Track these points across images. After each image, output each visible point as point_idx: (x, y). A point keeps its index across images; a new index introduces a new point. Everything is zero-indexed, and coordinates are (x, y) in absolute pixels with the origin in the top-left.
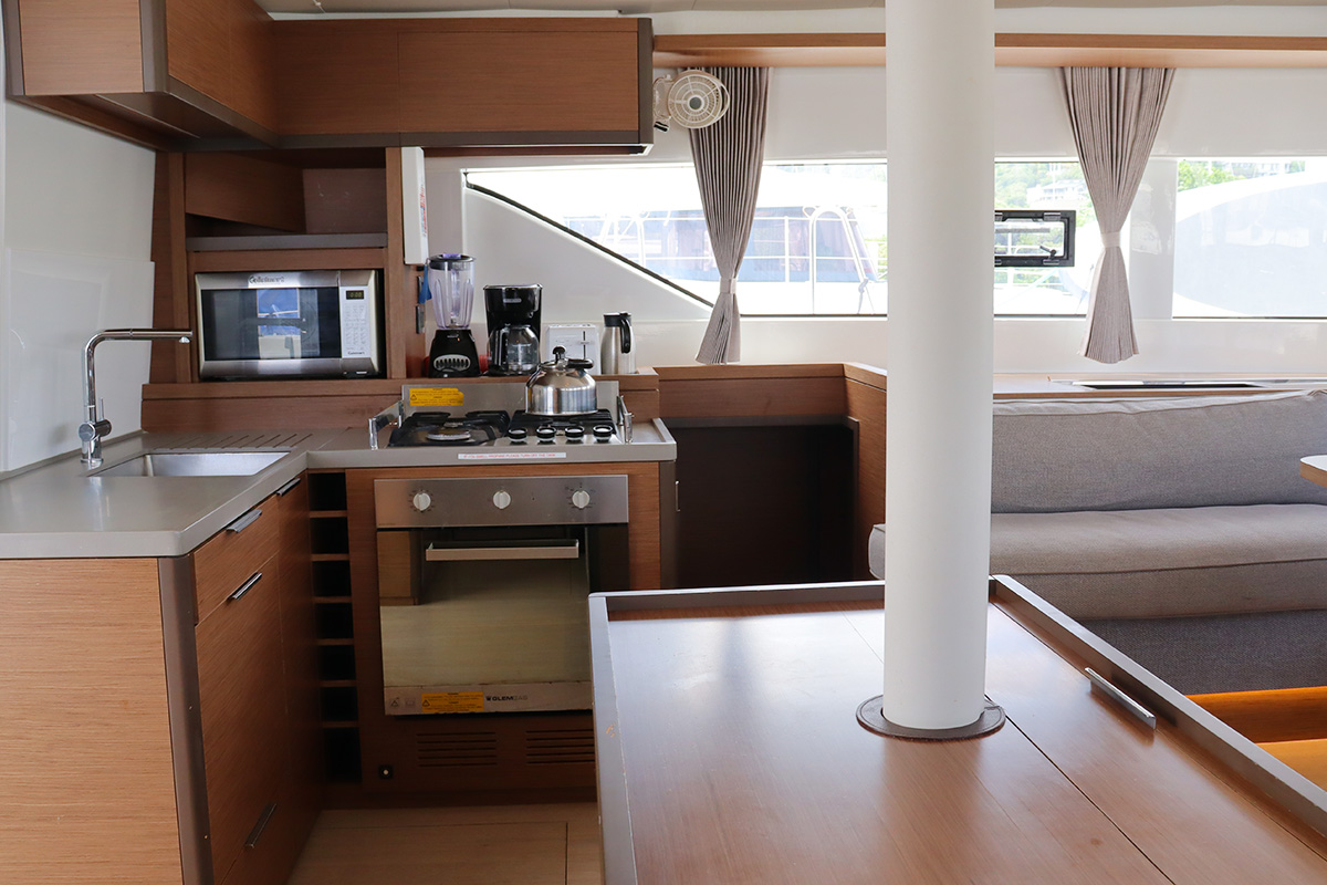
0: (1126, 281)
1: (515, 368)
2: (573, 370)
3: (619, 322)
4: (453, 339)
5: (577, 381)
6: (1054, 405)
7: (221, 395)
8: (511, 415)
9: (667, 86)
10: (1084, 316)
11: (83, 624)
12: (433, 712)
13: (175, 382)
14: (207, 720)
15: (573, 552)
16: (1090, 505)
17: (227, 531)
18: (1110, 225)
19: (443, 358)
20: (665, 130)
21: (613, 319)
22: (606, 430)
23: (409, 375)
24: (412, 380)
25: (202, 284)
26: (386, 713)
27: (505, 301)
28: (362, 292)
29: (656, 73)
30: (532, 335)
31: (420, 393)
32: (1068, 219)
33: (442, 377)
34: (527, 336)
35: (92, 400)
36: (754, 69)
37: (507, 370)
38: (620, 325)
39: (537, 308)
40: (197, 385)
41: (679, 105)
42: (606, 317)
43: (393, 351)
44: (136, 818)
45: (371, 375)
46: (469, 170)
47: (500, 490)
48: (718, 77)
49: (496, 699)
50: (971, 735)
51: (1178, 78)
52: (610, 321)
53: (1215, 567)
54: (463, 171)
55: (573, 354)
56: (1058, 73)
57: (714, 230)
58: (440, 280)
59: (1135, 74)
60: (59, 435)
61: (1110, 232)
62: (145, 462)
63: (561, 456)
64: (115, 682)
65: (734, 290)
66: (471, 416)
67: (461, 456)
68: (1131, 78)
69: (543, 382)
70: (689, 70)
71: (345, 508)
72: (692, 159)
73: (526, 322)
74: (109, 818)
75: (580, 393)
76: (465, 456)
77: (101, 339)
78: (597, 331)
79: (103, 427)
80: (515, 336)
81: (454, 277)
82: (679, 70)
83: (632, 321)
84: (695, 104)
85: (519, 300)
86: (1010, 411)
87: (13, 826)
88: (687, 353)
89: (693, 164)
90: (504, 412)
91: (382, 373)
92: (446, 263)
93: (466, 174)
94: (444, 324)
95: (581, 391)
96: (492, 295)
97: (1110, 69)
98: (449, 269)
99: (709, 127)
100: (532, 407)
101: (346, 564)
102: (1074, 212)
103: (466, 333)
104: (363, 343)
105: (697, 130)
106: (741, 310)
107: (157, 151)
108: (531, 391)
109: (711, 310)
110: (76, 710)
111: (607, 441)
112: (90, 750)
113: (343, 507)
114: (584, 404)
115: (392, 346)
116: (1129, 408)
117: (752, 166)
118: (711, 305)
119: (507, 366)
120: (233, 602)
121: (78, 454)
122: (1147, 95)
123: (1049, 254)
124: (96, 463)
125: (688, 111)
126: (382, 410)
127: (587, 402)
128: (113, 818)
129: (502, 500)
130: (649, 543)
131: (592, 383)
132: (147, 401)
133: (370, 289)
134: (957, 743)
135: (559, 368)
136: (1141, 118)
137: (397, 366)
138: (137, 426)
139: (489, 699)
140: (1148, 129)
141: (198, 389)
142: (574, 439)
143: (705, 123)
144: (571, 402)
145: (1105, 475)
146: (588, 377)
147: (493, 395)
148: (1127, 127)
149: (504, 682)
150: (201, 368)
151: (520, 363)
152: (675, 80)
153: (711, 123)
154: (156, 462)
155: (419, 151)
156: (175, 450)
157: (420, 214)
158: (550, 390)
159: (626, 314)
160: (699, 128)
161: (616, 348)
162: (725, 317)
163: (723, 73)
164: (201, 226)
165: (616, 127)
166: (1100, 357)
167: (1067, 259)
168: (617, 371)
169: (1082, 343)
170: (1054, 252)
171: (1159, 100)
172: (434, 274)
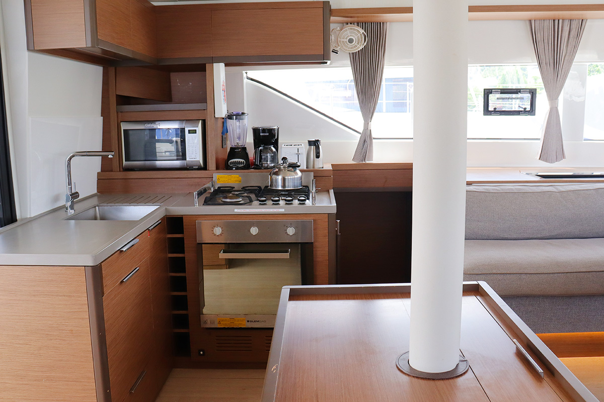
0: (560, 123)
1: (266, 165)
2: (291, 168)
3: (315, 144)
4: (238, 152)
5: (293, 173)
6: (520, 187)
7: (132, 177)
8: (263, 188)
9: (337, 33)
10: (539, 139)
11: (53, 295)
12: (223, 326)
13: (112, 171)
14: (109, 339)
15: (286, 256)
16: (536, 237)
17: (120, 251)
18: (553, 97)
19: (233, 160)
20: (337, 53)
21: (312, 142)
22: (304, 198)
23: (218, 168)
24: (218, 171)
25: (124, 126)
26: (202, 327)
27: (261, 134)
28: (196, 130)
29: (332, 26)
30: (274, 150)
31: (221, 177)
32: (533, 93)
33: (232, 169)
34: (272, 150)
35: (70, 184)
36: (380, 23)
37: (262, 166)
38: (315, 145)
39: (276, 137)
40: (121, 173)
41: (343, 41)
42: (309, 141)
43: (210, 158)
44: (77, 381)
45: (200, 169)
46: (247, 71)
47: (254, 226)
48: (363, 29)
49: (251, 321)
50: (450, 376)
51: (588, 25)
52: (311, 143)
53: (595, 272)
54: (244, 72)
55: (292, 160)
56: (528, 23)
57: (361, 100)
58: (232, 124)
59: (567, 23)
60: (56, 198)
61: (552, 100)
62: (95, 210)
63: (282, 211)
64: (67, 321)
65: (370, 128)
66: (244, 189)
67: (236, 210)
68: (565, 24)
69: (277, 174)
70: (349, 24)
71: (183, 233)
72: (350, 65)
73: (272, 144)
74: (65, 381)
75: (294, 179)
76: (238, 210)
77: (73, 156)
78: (304, 148)
79: (75, 195)
80: (267, 150)
81: (238, 123)
82: (345, 24)
83: (321, 143)
84: (351, 41)
85: (268, 134)
86: (498, 190)
87: (24, 383)
88: (348, 157)
89: (351, 68)
90: (259, 187)
91: (205, 168)
92: (234, 117)
93: (246, 73)
94: (234, 144)
95: (295, 178)
96: (256, 131)
97: (554, 20)
98: (236, 119)
99: (359, 51)
100: (271, 185)
101: (184, 258)
102: (536, 89)
103: (244, 149)
104: (196, 154)
105: (353, 53)
106: (373, 136)
107: (103, 67)
108: (271, 177)
109: (360, 135)
110: (51, 333)
111: (304, 204)
112: (57, 351)
113: (182, 233)
114: (296, 184)
115: (209, 155)
116: (557, 189)
117: (379, 69)
118: (360, 133)
119: (262, 164)
120: (123, 283)
121: (64, 207)
122: (572, 33)
123: (523, 110)
124: (71, 212)
125: (348, 44)
126: (204, 185)
127: (297, 183)
128: (68, 381)
129: (254, 231)
130: (323, 251)
131: (299, 174)
132: (100, 180)
133: (199, 129)
134: (442, 382)
135: (284, 167)
136: (569, 44)
137: (212, 164)
138: (95, 191)
139: (248, 321)
140: (573, 49)
141: (121, 175)
142: (289, 203)
143: (356, 49)
144: (290, 184)
145: (543, 222)
146: (298, 171)
147: (254, 178)
148: (562, 49)
149: (255, 314)
150: (124, 165)
151: (268, 163)
152: (341, 30)
153: (359, 49)
154: (101, 210)
155: (222, 65)
156: (109, 204)
157: (222, 94)
158: (280, 178)
159: (318, 140)
160: (354, 52)
161: (314, 156)
162: (366, 141)
163: (365, 25)
164: (124, 100)
165: (312, 53)
166: (546, 160)
167: (532, 111)
168: (314, 167)
169: (538, 153)
170: (525, 109)
171: (579, 35)
172: (229, 122)
